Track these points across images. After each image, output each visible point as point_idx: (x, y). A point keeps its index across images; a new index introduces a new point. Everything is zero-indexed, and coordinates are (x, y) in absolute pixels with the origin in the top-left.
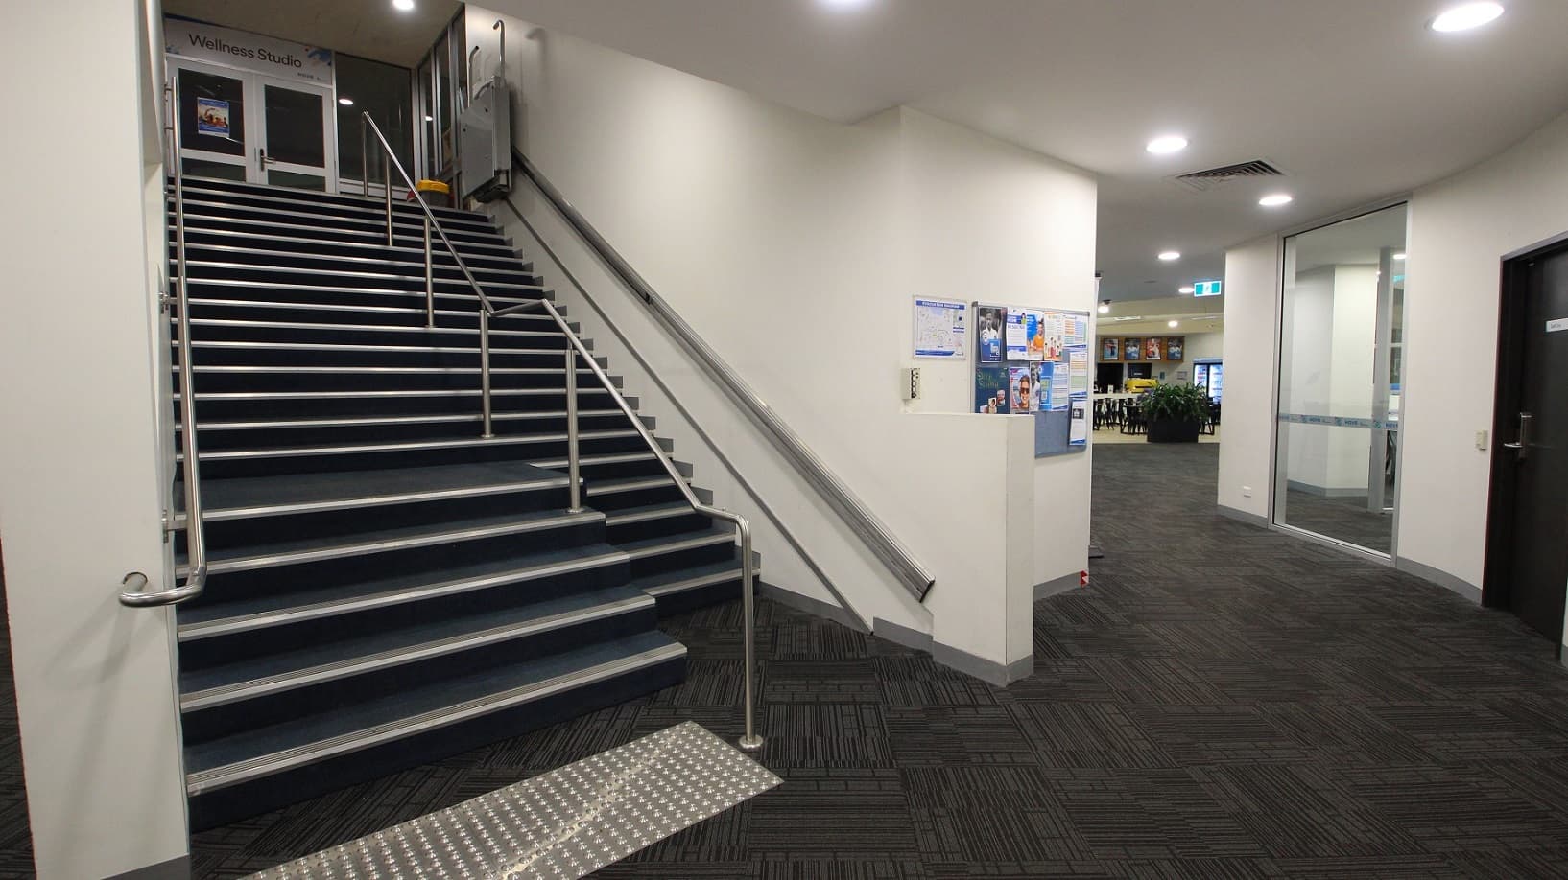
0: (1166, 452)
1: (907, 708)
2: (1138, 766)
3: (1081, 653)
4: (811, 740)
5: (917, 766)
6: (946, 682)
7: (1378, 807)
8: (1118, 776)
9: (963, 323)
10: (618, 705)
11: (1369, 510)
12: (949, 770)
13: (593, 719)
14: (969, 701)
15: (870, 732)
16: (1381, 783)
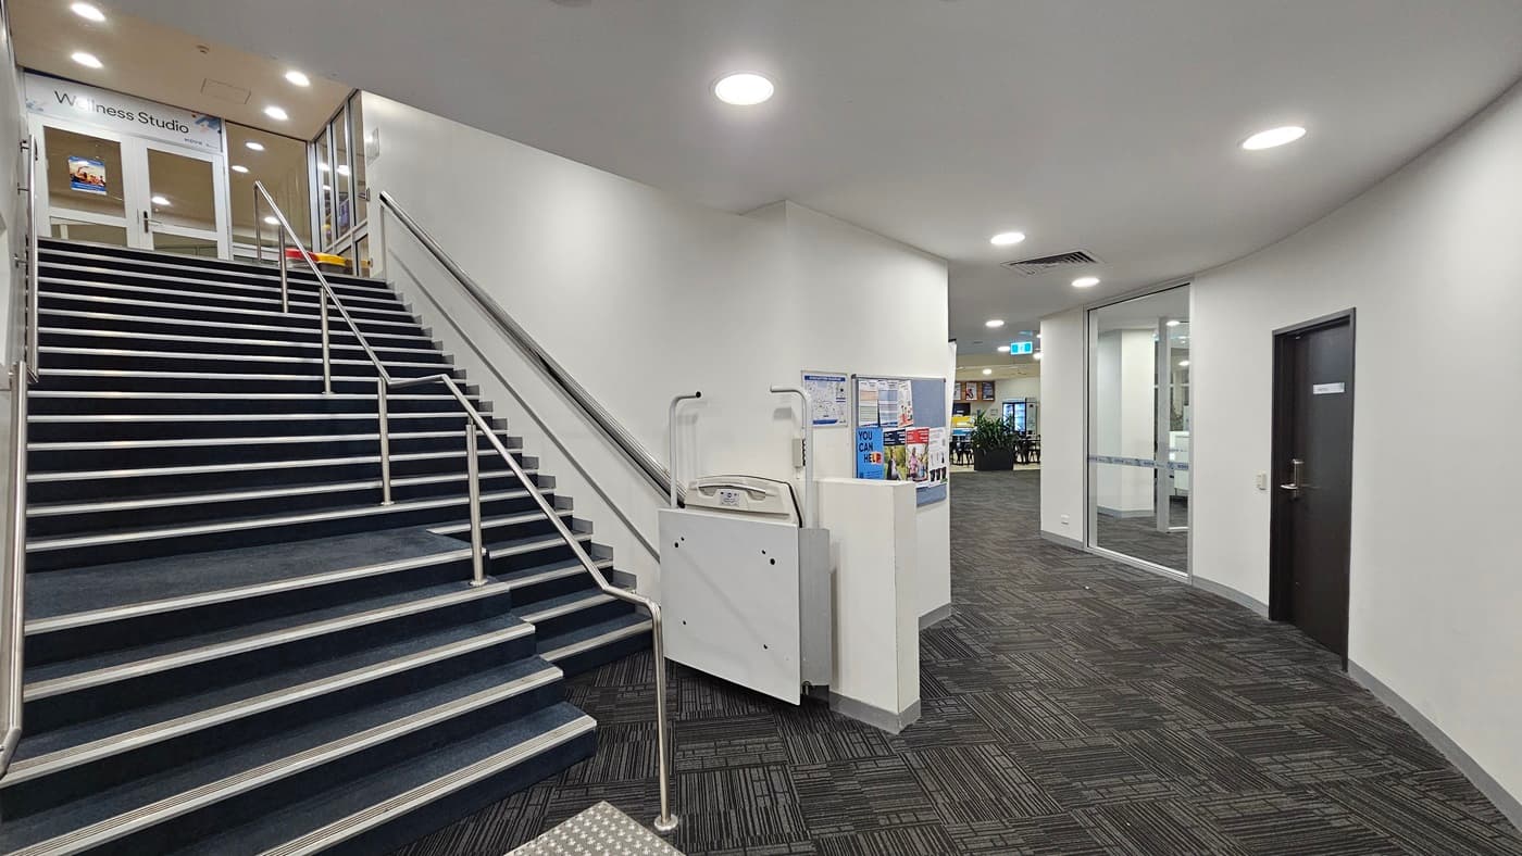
0: (991, 480)
1: (814, 767)
2: (1028, 812)
3: (957, 690)
4: (725, 813)
5: (830, 835)
6: (844, 733)
7: (1244, 843)
8: (1014, 827)
9: (844, 395)
10: (528, 788)
11: (1158, 529)
12: (860, 837)
13: (502, 808)
14: (868, 754)
15: (781, 800)
16: (1238, 815)
